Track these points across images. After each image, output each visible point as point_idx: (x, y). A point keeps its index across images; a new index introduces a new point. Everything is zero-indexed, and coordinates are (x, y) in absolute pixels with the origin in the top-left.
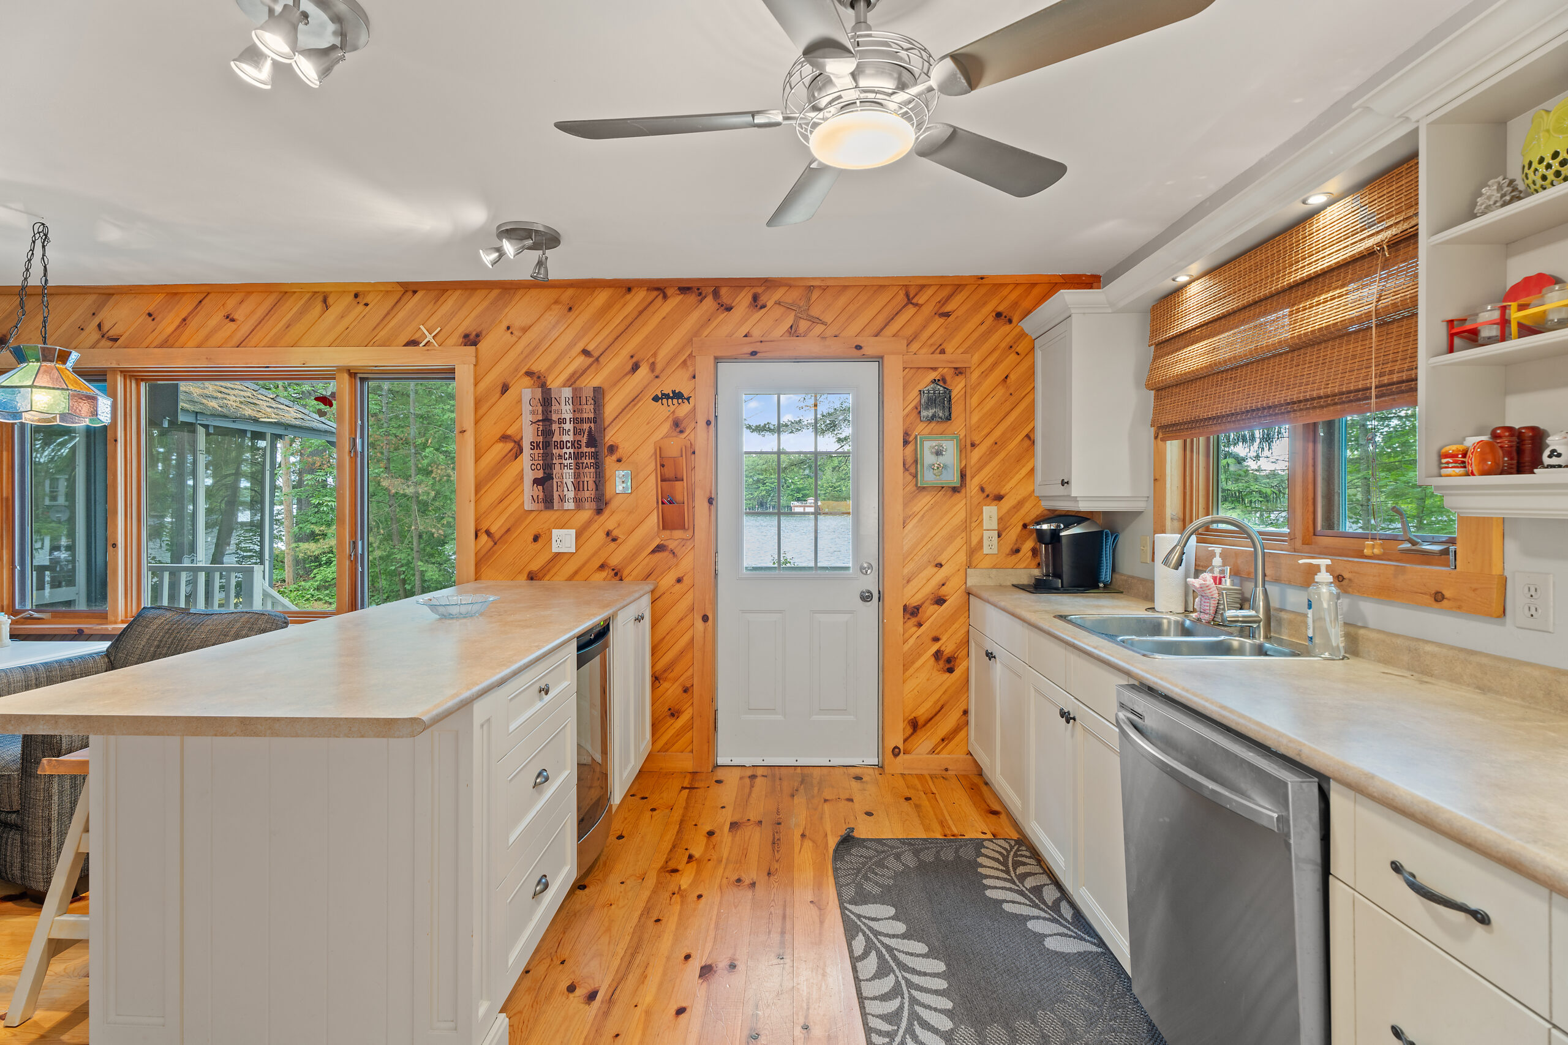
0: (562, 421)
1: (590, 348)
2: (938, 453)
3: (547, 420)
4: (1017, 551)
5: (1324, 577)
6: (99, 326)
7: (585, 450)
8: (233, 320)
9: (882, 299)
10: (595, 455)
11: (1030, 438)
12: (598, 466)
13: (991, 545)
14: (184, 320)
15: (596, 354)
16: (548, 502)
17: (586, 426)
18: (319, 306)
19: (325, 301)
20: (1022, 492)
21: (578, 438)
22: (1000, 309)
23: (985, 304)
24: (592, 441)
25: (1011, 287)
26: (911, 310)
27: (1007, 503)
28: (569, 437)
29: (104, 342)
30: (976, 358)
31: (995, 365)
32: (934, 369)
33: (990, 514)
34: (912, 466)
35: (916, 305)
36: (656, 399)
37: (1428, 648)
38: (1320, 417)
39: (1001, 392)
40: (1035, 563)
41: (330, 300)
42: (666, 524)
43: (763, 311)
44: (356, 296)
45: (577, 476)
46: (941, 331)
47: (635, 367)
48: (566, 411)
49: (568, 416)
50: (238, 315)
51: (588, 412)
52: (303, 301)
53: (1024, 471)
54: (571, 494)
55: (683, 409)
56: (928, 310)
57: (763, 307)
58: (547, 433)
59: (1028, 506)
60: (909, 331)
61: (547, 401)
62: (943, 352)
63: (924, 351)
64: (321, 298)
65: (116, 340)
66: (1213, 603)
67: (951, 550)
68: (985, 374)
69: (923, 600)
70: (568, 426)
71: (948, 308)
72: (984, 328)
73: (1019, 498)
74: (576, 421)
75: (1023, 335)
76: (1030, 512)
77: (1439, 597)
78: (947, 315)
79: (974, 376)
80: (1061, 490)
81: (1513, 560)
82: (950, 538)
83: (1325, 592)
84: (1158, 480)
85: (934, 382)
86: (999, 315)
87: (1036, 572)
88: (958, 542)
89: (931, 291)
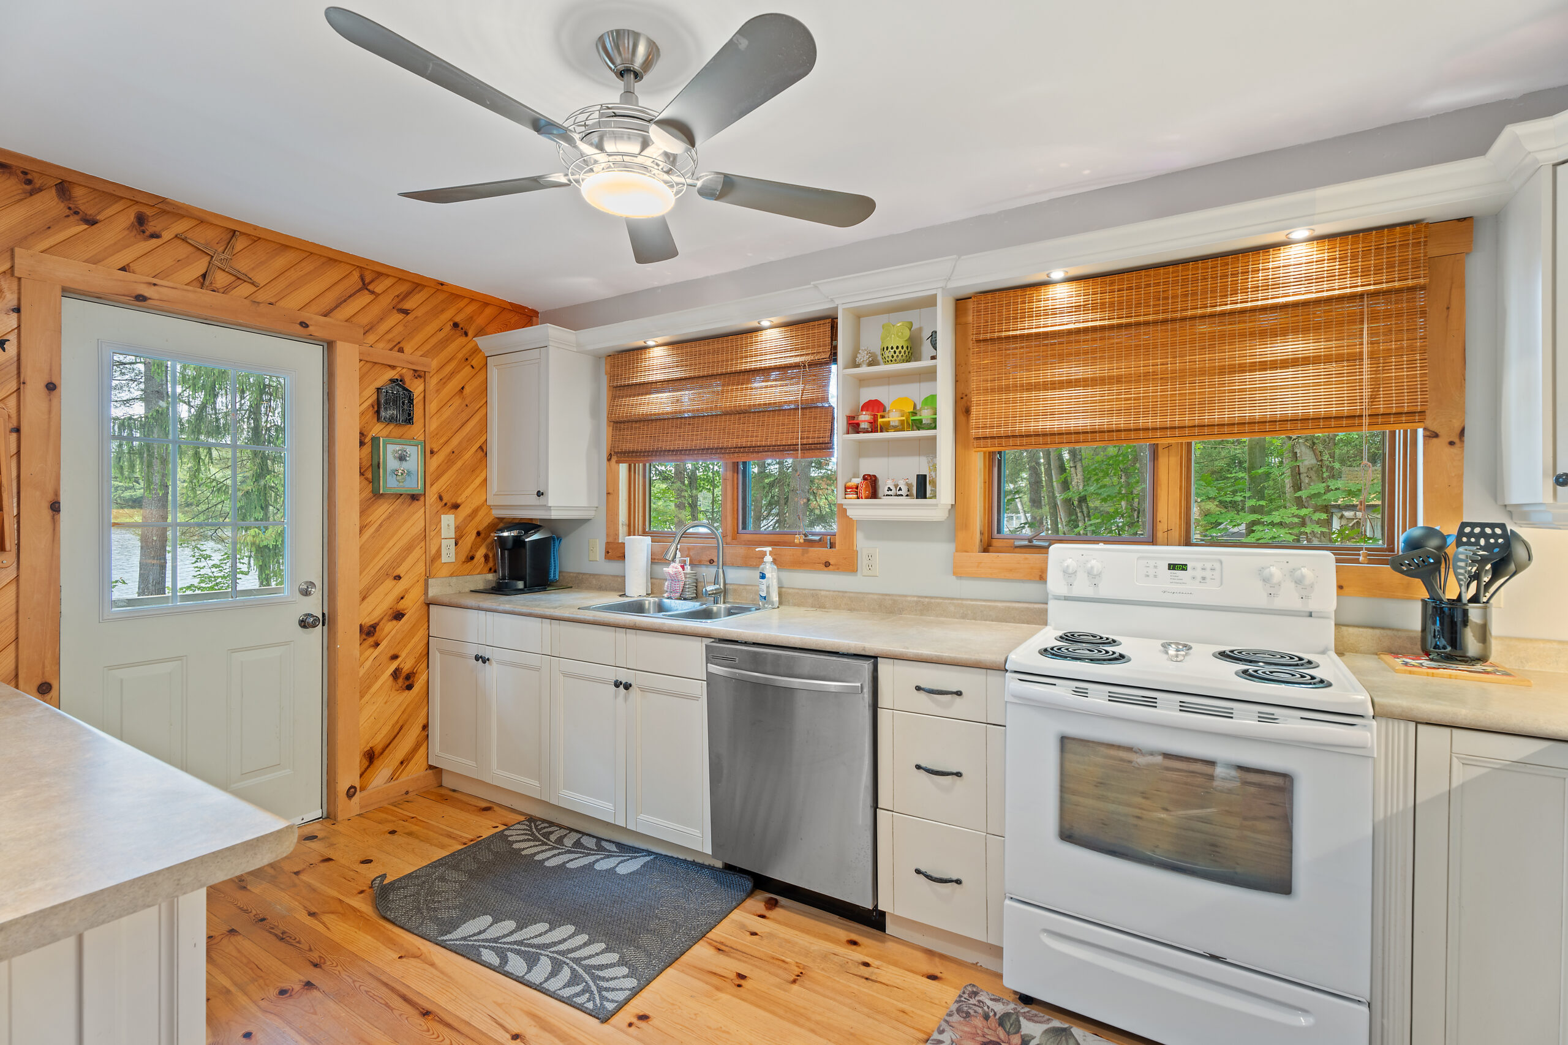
2: (402, 458)
4: (472, 558)
5: (768, 558)
9: (333, 274)
11: (483, 449)
13: (449, 554)
20: (476, 502)
22: (457, 319)
23: (443, 311)
25: (466, 301)
26: (366, 296)
27: (464, 511)
30: (434, 364)
31: (452, 374)
32: (393, 367)
33: (448, 522)
34: (371, 471)
35: (372, 292)
37: (823, 593)
39: (457, 402)
40: (487, 569)
43: (154, 242)
46: (400, 328)
53: (478, 481)
56: (386, 301)
57: (155, 236)
59: (481, 514)
60: (365, 319)
62: (401, 350)
63: (381, 345)
66: (682, 584)
67: (410, 560)
68: (443, 382)
69: (381, 616)
71: (407, 305)
72: (441, 335)
73: (474, 506)
75: (476, 350)
76: (483, 521)
77: (827, 564)
78: (406, 312)
79: (433, 382)
80: (534, 500)
81: (861, 542)
82: (409, 548)
83: (769, 568)
84: (611, 494)
85: (392, 381)
86: (456, 325)
87: (490, 576)
88: (417, 552)
89: (388, 282)
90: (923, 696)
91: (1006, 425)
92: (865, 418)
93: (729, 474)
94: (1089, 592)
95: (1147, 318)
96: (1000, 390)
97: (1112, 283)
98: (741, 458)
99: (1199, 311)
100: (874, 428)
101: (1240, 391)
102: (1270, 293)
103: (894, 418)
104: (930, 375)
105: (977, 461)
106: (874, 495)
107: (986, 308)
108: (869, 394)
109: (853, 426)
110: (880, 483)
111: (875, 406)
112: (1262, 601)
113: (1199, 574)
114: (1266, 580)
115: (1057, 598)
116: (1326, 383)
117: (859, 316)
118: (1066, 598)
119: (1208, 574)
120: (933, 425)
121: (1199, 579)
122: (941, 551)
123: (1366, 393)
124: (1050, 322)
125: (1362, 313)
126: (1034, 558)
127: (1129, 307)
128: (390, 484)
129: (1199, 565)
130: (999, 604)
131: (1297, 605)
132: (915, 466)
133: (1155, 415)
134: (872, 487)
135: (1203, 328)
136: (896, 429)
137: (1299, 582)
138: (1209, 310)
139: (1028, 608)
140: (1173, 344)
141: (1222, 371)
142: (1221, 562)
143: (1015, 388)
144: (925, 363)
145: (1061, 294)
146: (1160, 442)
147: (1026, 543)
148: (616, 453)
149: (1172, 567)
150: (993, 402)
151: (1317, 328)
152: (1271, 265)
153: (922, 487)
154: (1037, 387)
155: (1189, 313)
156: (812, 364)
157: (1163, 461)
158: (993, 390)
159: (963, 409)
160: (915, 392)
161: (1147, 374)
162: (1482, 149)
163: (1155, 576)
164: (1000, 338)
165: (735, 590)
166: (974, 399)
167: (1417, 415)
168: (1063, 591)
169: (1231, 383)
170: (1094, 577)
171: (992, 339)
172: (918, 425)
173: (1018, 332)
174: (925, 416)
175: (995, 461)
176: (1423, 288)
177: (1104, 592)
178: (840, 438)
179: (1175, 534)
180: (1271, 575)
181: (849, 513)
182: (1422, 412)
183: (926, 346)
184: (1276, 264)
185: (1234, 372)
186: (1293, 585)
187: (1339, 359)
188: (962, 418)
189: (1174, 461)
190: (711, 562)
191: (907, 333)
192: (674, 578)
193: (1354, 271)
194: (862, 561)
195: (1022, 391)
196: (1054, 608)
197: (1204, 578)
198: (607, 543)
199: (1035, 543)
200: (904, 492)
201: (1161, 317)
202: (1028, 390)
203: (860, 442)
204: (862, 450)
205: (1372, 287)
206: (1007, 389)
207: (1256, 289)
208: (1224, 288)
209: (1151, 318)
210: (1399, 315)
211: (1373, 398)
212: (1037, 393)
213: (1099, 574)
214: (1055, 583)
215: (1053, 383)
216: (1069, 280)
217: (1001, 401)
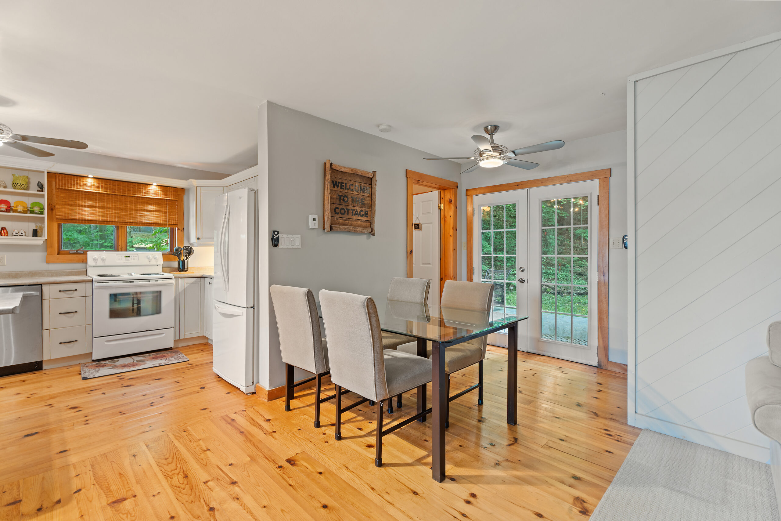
90: (62, 293)
92: (4, 206)
94: (102, 264)
95: (118, 194)
96: (68, 205)
97: (107, 182)
99: (132, 195)
100: (9, 211)
101: (142, 215)
102: (148, 195)
103: (18, 208)
104: (41, 195)
105: (55, 225)
107: (62, 179)
108: (2, 197)
110: (9, 231)
111: (6, 202)
112: (148, 263)
113: (133, 258)
114: (148, 259)
115: (91, 266)
116: (160, 216)
118: (94, 266)
119: (135, 258)
121: (133, 259)
122: (40, 255)
123: (168, 220)
124: (86, 188)
125: (166, 203)
126: (81, 256)
127: (113, 190)
129: (133, 256)
130: (67, 271)
131: (155, 263)
132: (31, 226)
133: (120, 219)
135: (133, 199)
136: (21, 212)
137: (155, 259)
138: (134, 195)
139: (78, 271)
140: (125, 202)
141: (137, 210)
142: (138, 255)
143: (74, 205)
145: (91, 181)
146: (119, 225)
147: (75, 252)
149: (126, 257)
150: (65, 208)
151: (158, 205)
152: (148, 189)
153: (35, 233)
155: (129, 195)
157: (120, 230)
158: (64, 205)
159: (51, 208)
161: (117, 208)
162: (187, 179)
163: (121, 259)
166: (57, 206)
167: (176, 225)
168: (94, 264)
169: (139, 213)
170: (103, 260)
171: (63, 189)
173: (75, 189)
175: (59, 226)
176: (177, 200)
177: (107, 264)
179: (124, 249)
180: (150, 257)
182: (177, 225)
183: (35, 187)
184: (149, 189)
185: (140, 211)
186: (154, 259)
187: (162, 212)
188: (51, 211)
189: (123, 230)
193: (165, 194)
195: (76, 206)
197: (134, 259)
199: (78, 252)
200: (24, 234)
201: (122, 194)
202: (78, 206)
205: (168, 198)
207: (145, 193)
208: (138, 191)
209: (119, 194)
210: (173, 205)
211: (169, 221)
212: (82, 208)
213: (105, 259)
214: (90, 262)
216: (94, 178)
217: (68, 208)
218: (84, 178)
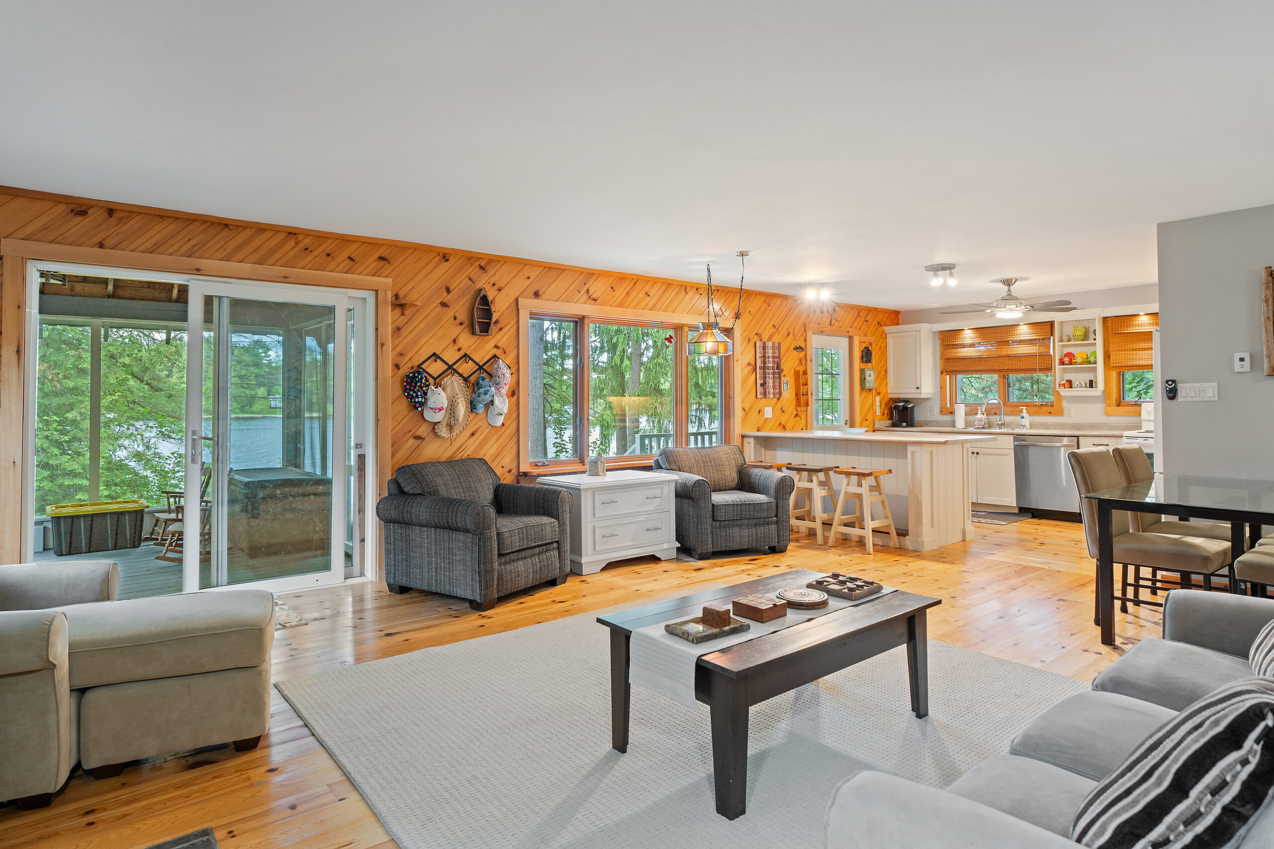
0: (769, 357)
1: (775, 325)
2: (870, 376)
3: (764, 356)
4: (885, 413)
5: (1025, 411)
6: (588, 290)
7: (776, 371)
8: (649, 296)
9: (852, 313)
10: (779, 373)
11: (886, 370)
12: (780, 378)
13: (878, 413)
14: (628, 293)
15: (777, 327)
16: (765, 394)
17: (776, 360)
18: (684, 292)
19: (685, 290)
20: (885, 391)
21: (774, 365)
22: (879, 321)
23: (876, 319)
24: (778, 367)
25: (881, 313)
26: (859, 318)
27: (882, 395)
28: (771, 365)
29: (589, 301)
30: (873, 338)
31: (878, 341)
32: (865, 342)
33: (878, 398)
34: (863, 380)
35: (860, 316)
36: (794, 349)
38: (1003, 373)
39: (879, 352)
40: (889, 417)
41: (688, 290)
42: (798, 404)
43: (823, 314)
44: (697, 289)
45: (774, 383)
46: (866, 328)
47: (789, 334)
48: (770, 353)
49: (771, 355)
50: (651, 293)
51: (777, 355)
52: (677, 288)
53: (886, 385)
54: (772, 391)
55: (803, 353)
56: (863, 318)
57: (823, 312)
58: (764, 362)
59: (886, 396)
60: (859, 327)
61: (764, 348)
62: (867, 336)
63: (863, 335)
64: (684, 289)
65: (596, 300)
66: (983, 422)
67: (869, 414)
68: (877, 346)
70: (771, 360)
71: (867, 319)
72: (875, 328)
73: (884, 393)
74: (774, 357)
75: (884, 331)
76: (886, 400)
77: (1050, 413)
78: (867, 321)
79: (873, 345)
80: (915, 391)
81: (1065, 405)
82: (869, 409)
83: (1025, 413)
84: (942, 388)
85: (865, 348)
86: (879, 323)
87: (890, 421)
88: (871, 410)
89: (863, 311)
91: (1124, 362)
92: (1066, 360)
93: (1002, 379)
96: (1122, 350)
98: (1006, 374)
100: (1071, 363)
103: (1079, 360)
104: (1095, 344)
105: (1114, 375)
106: (1071, 387)
107: (1115, 322)
108: (1067, 350)
109: (1062, 363)
110: (1073, 382)
111: (1070, 355)
115: (1145, 420)
117: (1062, 323)
118: (1148, 420)
120: (1095, 363)
122: (1100, 407)
124: (1140, 328)
126: (1137, 408)
128: (868, 386)
130: (1124, 425)
132: (1088, 377)
134: (1070, 384)
136: (1080, 364)
143: (1127, 350)
144: (1092, 341)
145: (1144, 319)
148: (946, 371)
150: (1119, 354)
153: (1091, 384)
154: (1136, 350)
156: (1043, 339)
158: (1119, 350)
159: (1107, 356)
160: (1088, 350)
164: (1121, 333)
165: (1008, 424)
166: (1112, 353)
168: (1147, 418)
171: (1118, 333)
172: (1089, 363)
173: (1129, 331)
174: (1092, 360)
175: (1121, 376)
178: (1058, 367)
181: (1061, 393)
183: (1092, 336)
188: (1107, 359)
190: (996, 414)
191: (1084, 330)
192: (980, 420)
194: (1066, 411)
195: (1130, 351)
196: (1144, 424)
198: (941, 408)
199: (1135, 403)
200: (1084, 385)
202: (1133, 350)
203: (1064, 368)
204: (1064, 371)
206: (1124, 350)
212: (1136, 352)
215: (1142, 348)
216: (1146, 314)
217: (1122, 354)
218: (1137, 317)
